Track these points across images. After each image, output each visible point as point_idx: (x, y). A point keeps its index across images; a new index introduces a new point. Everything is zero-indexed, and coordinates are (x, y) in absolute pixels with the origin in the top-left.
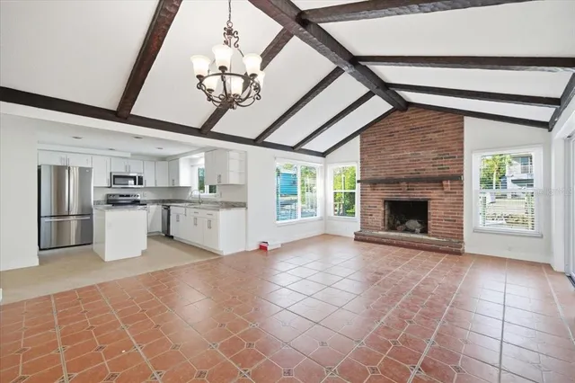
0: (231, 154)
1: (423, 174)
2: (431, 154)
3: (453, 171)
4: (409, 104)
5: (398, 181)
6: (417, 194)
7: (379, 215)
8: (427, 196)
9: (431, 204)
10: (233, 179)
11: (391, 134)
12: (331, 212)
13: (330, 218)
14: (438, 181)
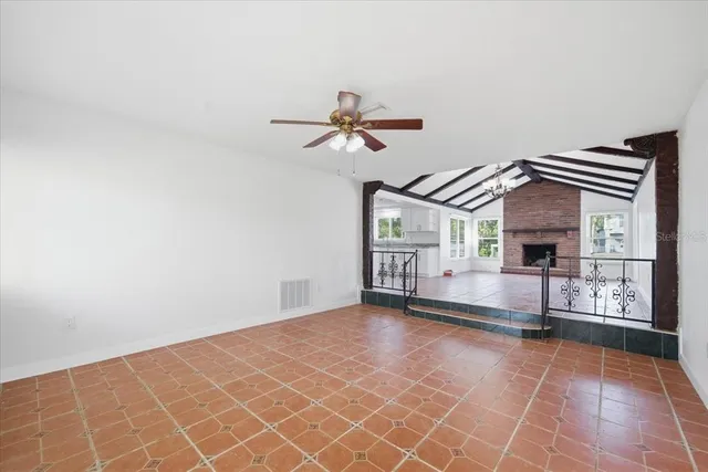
0: (431, 211)
1: (552, 226)
2: (558, 213)
3: (573, 225)
4: (543, 179)
5: (534, 231)
6: (548, 240)
7: (519, 256)
8: (554, 241)
9: (558, 246)
10: (431, 228)
11: (529, 198)
12: (476, 254)
13: (475, 259)
14: (564, 231)
